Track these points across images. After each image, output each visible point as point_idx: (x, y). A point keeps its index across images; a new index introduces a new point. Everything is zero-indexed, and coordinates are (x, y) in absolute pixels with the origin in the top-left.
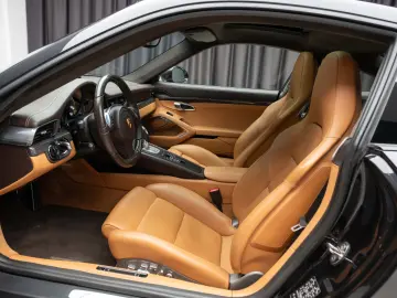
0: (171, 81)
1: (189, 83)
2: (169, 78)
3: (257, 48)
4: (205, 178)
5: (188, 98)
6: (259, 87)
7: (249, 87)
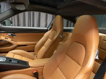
0: (5, 25)
1: (12, 26)
2: (4, 24)
3: (32, 12)
4: (30, 67)
5: (14, 32)
6: (33, 26)
7: (30, 26)
